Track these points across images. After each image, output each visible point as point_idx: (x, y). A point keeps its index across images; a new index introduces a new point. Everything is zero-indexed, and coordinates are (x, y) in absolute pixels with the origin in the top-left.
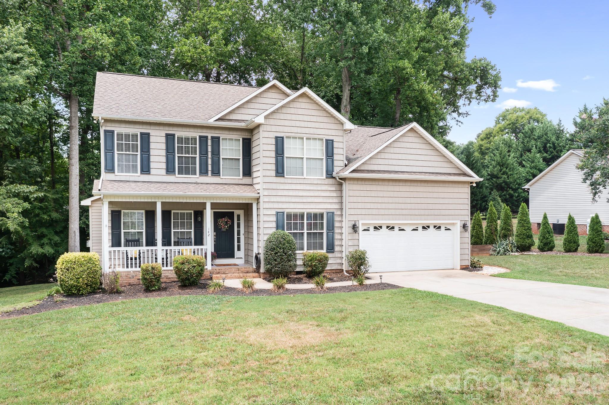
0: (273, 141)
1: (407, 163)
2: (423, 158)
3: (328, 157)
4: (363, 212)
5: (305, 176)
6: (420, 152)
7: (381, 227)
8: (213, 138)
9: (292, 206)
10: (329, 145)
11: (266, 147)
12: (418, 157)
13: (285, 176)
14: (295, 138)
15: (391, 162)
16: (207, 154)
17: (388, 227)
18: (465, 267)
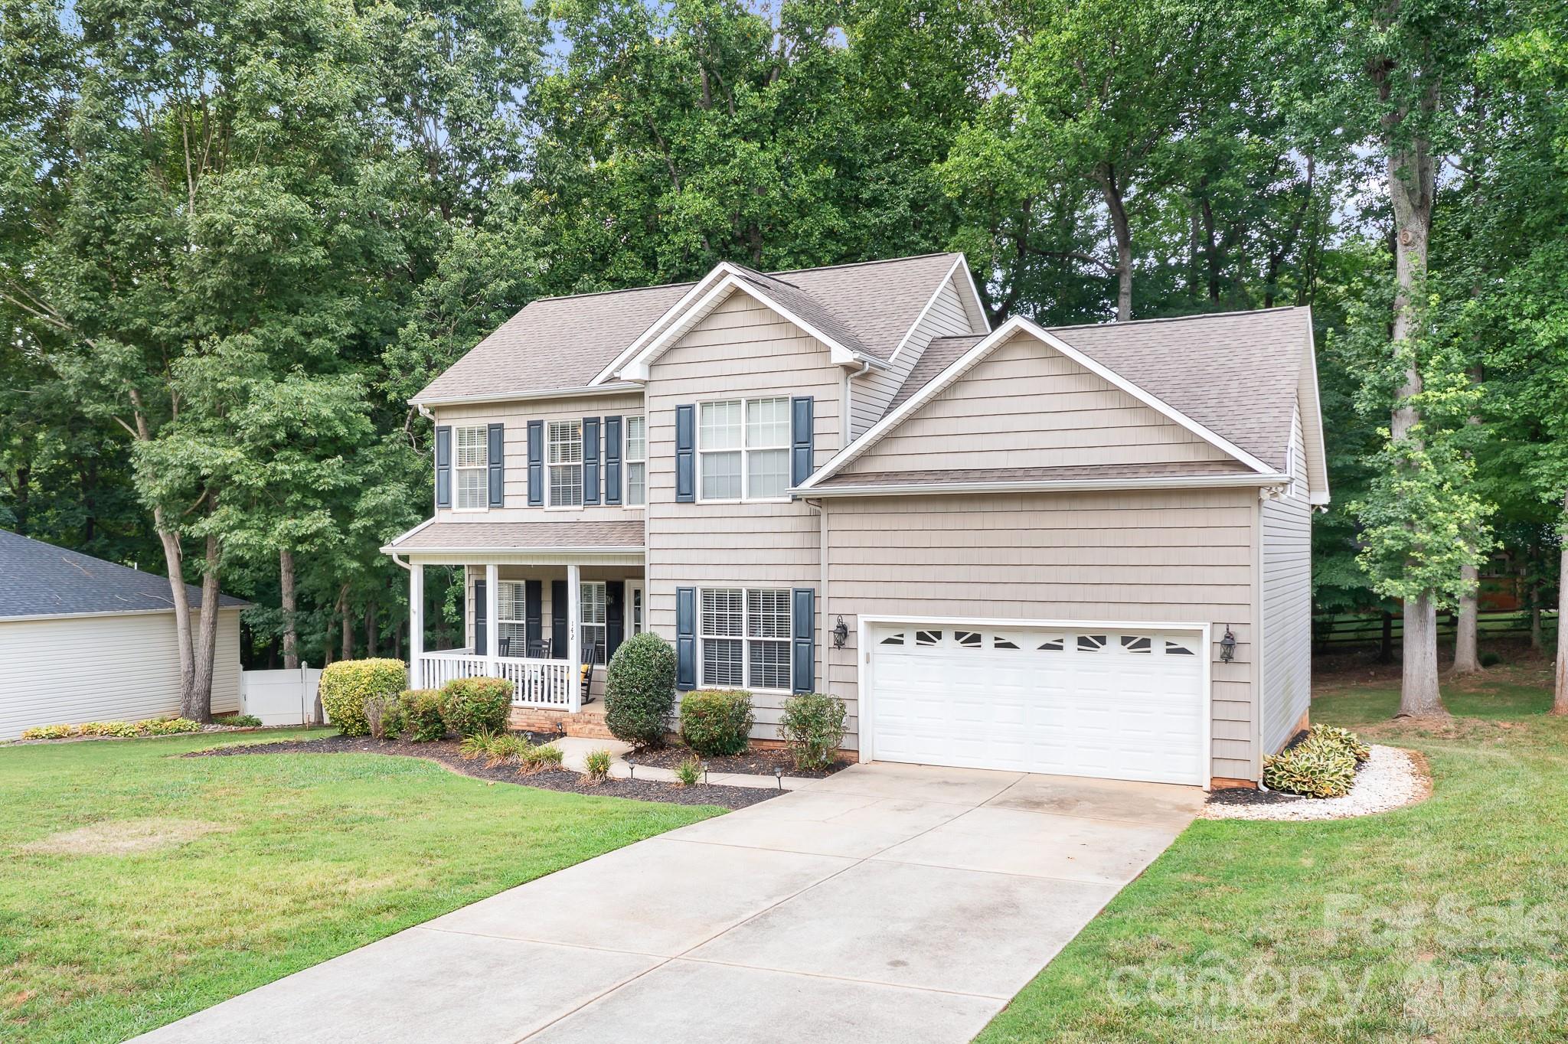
0: (672, 418)
1: (1009, 441)
2: (1065, 421)
3: (797, 445)
4: (872, 590)
5: (744, 500)
6: (1057, 403)
7: (938, 635)
8: (608, 420)
9: (712, 572)
10: (803, 411)
11: (656, 434)
12: (1045, 422)
13: (699, 501)
14: (720, 403)
15: (955, 444)
16: (597, 456)
17: (958, 636)
18: (1235, 784)
